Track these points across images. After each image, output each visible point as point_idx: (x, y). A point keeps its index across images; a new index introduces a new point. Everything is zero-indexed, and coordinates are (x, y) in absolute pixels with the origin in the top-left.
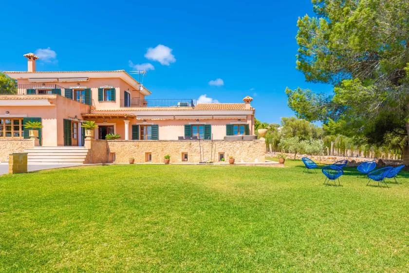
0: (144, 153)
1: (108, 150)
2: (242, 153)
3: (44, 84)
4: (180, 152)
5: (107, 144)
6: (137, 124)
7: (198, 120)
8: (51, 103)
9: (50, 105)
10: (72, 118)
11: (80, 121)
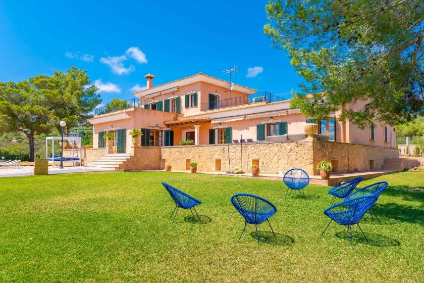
0: (185, 160)
1: (160, 156)
2: (280, 161)
3: (153, 98)
4: (214, 159)
5: (160, 151)
6: (214, 128)
7: (272, 118)
8: (129, 115)
9: (128, 117)
10: (152, 127)
11: (162, 129)
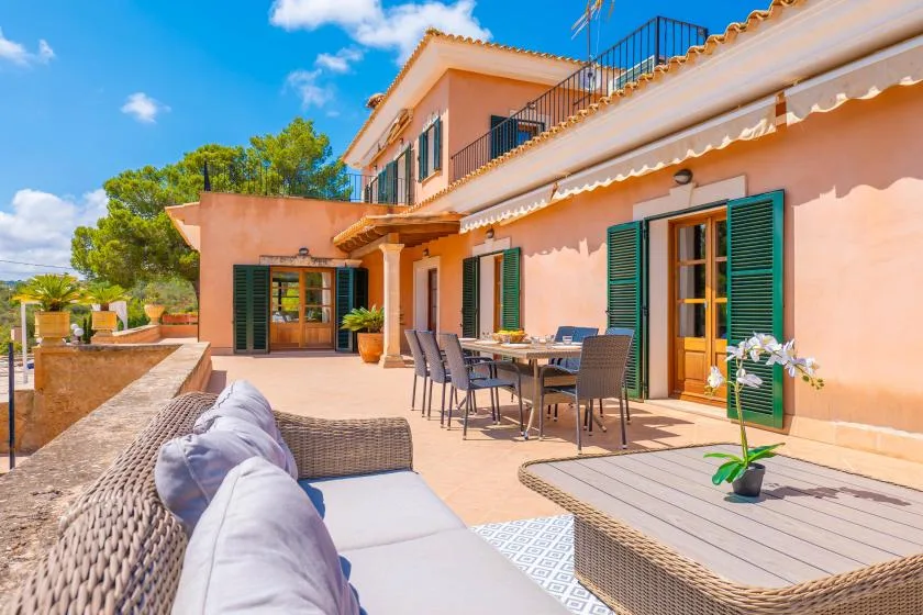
6: (474, 252)
7: (685, 174)
10: (282, 257)
11: (323, 264)
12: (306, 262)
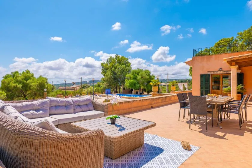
10: (214, 72)
11: (227, 73)
12: (221, 72)
